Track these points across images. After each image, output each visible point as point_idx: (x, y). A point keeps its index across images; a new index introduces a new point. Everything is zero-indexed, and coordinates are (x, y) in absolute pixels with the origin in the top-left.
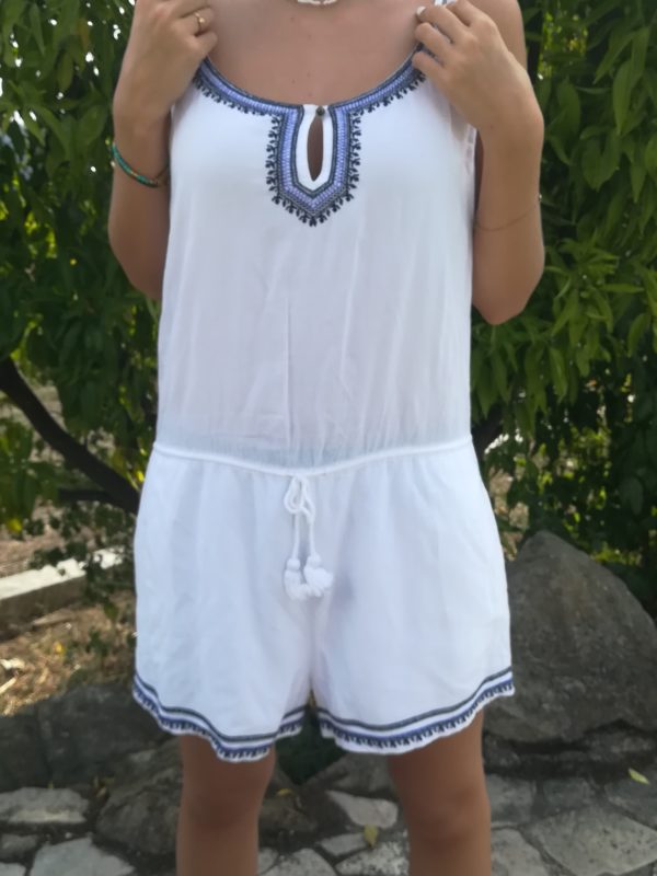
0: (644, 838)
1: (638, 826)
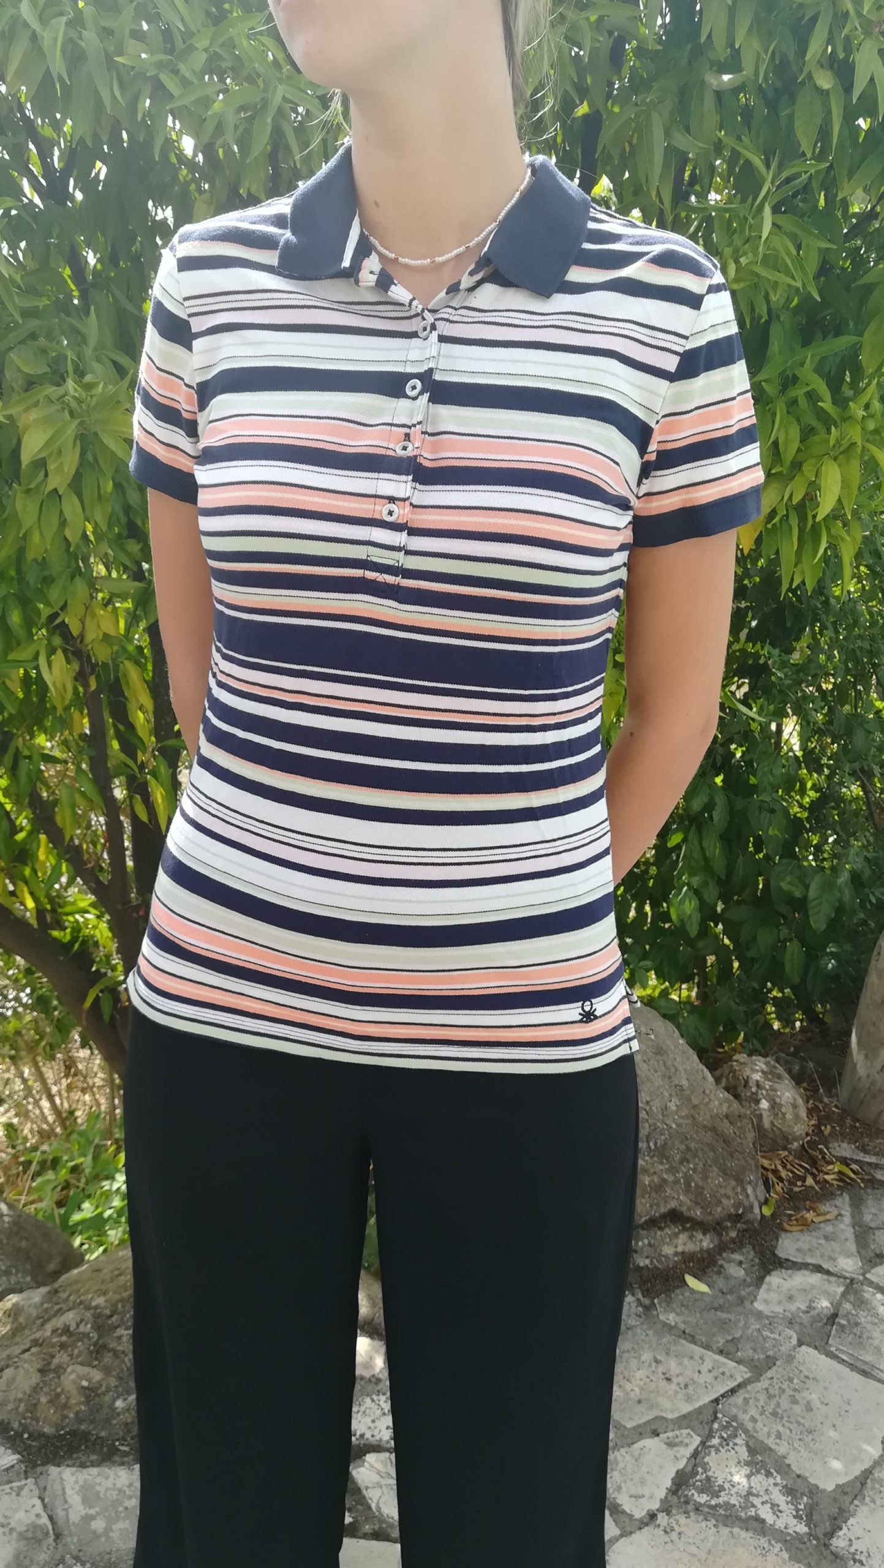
0: (705, 1368)
1: (697, 1350)
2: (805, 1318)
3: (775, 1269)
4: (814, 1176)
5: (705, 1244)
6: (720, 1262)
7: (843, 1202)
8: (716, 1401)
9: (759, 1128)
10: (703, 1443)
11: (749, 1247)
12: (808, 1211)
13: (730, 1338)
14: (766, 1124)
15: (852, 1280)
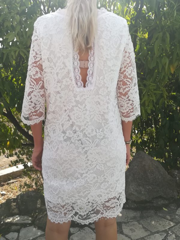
0: (167, 223)
3: (179, 207)
6: (170, 206)
8: (169, 228)
9: (176, 182)
10: (167, 235)
11: (175, 203)
13: (171, 218)
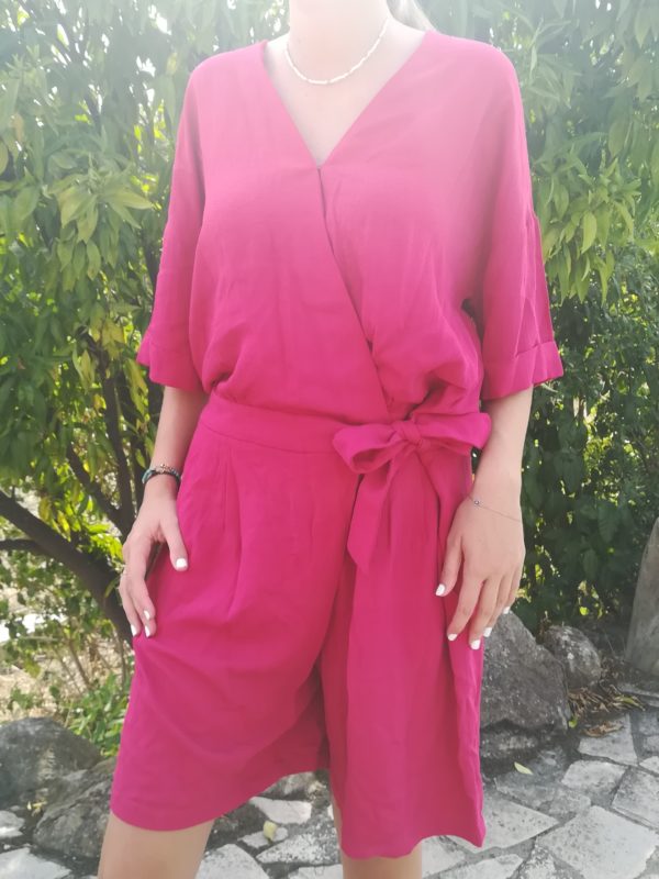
0: (527, 819)
1: (522, 808)
2: (596, 789)
3: (577, 760)
4: (606, 704)
5: (529, 744)
6: (540, 756)
7: (626, 721)
8: (534, 838)
9: (567, 671)
10: (524, 863)
11: (559, 747)
12: (601, 725)
13: (544, 801)
14: (572, 668)
15: (630, 767)
